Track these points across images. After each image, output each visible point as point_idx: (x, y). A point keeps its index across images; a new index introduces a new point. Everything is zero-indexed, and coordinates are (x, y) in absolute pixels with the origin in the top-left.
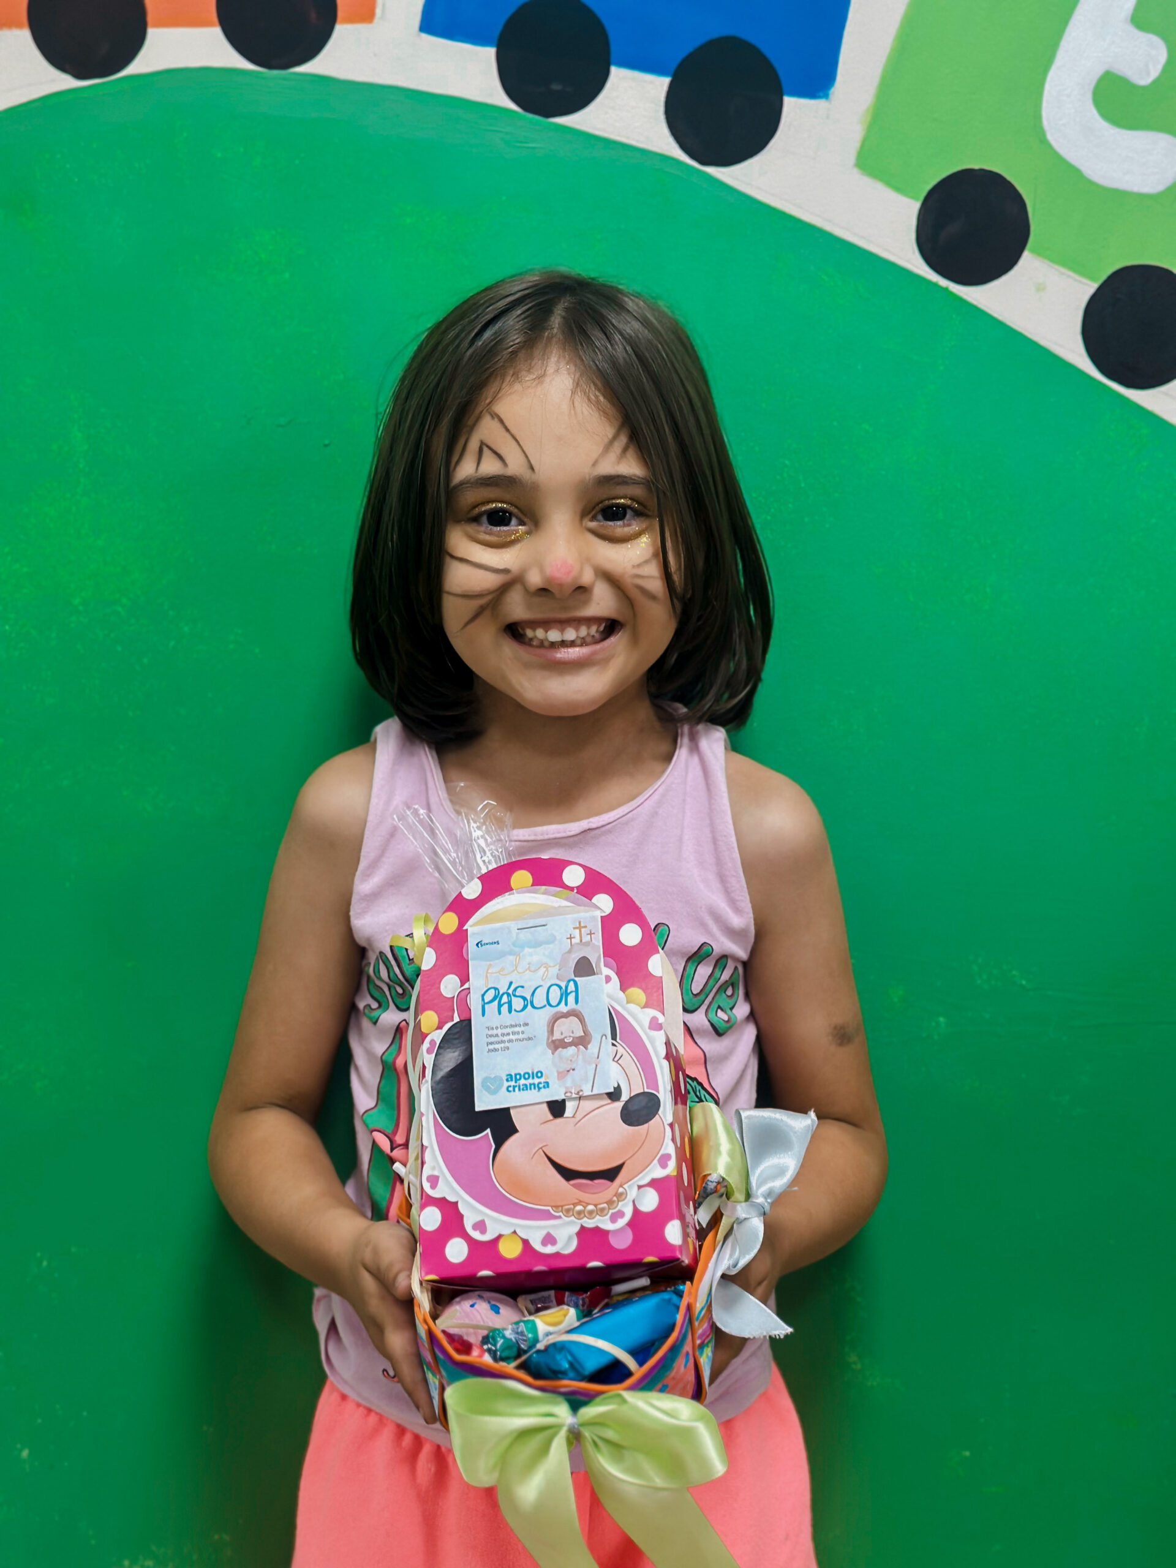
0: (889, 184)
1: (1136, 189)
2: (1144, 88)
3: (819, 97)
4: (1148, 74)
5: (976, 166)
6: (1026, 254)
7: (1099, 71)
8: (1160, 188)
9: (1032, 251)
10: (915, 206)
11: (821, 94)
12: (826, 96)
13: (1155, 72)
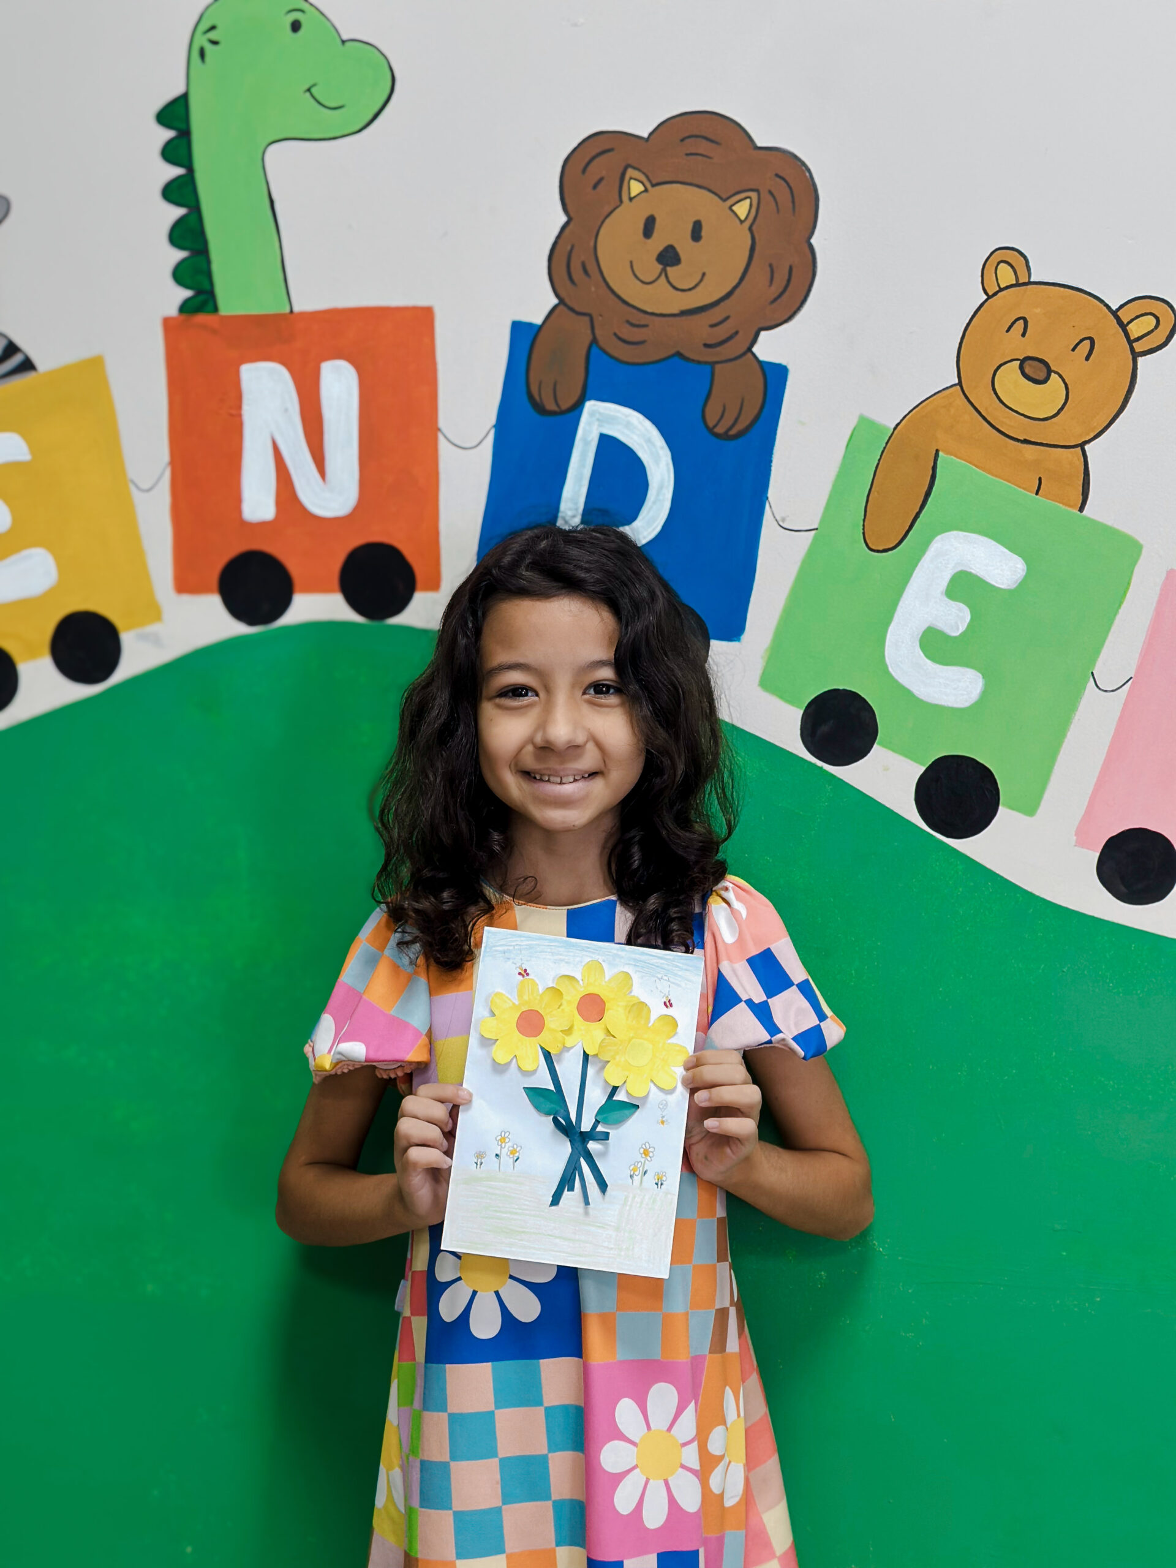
0: (781, 697)
1: (950, 705)
2: (955, 637)
3: (735, 641)
4: (958, 629)
5: (841, 688)
6: (875, 746)
7: (925, 626)
8: (967, 704)
9: (879, 744)
10: (800, 712)
11: (736, 639)
12: (739, 640)
13: (962, 628)
